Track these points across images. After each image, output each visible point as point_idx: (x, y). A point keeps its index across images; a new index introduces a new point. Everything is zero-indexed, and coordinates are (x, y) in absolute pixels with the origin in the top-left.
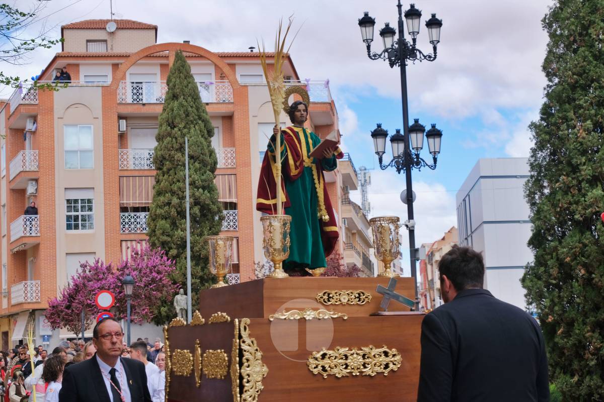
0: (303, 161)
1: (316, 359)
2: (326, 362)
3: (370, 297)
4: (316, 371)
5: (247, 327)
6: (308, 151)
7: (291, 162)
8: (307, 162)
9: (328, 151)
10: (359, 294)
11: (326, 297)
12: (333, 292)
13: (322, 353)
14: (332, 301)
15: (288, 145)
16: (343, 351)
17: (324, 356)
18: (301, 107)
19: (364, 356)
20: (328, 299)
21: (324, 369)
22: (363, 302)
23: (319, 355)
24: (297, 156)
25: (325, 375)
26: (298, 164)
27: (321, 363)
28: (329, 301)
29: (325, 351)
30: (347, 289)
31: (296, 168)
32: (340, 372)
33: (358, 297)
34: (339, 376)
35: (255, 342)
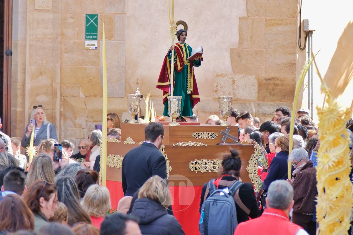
0: (184, 62)
1: (192, 164)
2: (197, 166)
3: (217, 135)
4: (192, 170)
5: (163, 149)
6: (187, 57)
7: (178, 63)
8: (186, 62)
9: (197, 57)
10: (212, 134)
11: (197, 135)
12: (200, 133)
13: (195, 161)
14: (200, 137)
15: (177, 54)
16: (205, 161)
17: (196, 163)
18: (184, 33)
19: (214, 164)
20: (198, 136)
21: (196, 169)
22: (214, 138)
23: (194, 162)
24: (181, 60)
25: (196, 171)
26: (181, 64)
27: (195, 166)
28: (198, 137)
29: (197, 161)
30: (206, 131)
31: (181, 66)
32: (203, 170)
33: (211, 136)
34: (203, 172)
35: (167, 156)
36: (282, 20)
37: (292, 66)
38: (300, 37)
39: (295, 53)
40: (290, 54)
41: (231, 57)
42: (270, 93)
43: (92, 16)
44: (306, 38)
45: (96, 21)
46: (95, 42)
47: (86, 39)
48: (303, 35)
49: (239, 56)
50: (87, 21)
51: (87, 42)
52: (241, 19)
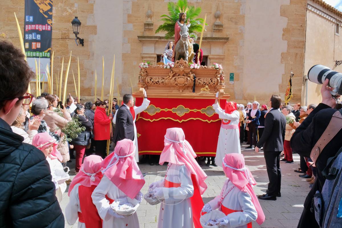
36: (298, 75)
37: (300, 90)
38: (303, 81)
39: (302, 86)
40: (300, 86)
41: (279, 87)
42: (292, 99)
43: (232, 74)
44: (305, 81)
45: (233, 75)
46: (233, 82)
47: (230, 81)
48: (304, 80)
49: (282, 87)
50: (230, 75)
51: (230, 82)
52: (283, 75)
